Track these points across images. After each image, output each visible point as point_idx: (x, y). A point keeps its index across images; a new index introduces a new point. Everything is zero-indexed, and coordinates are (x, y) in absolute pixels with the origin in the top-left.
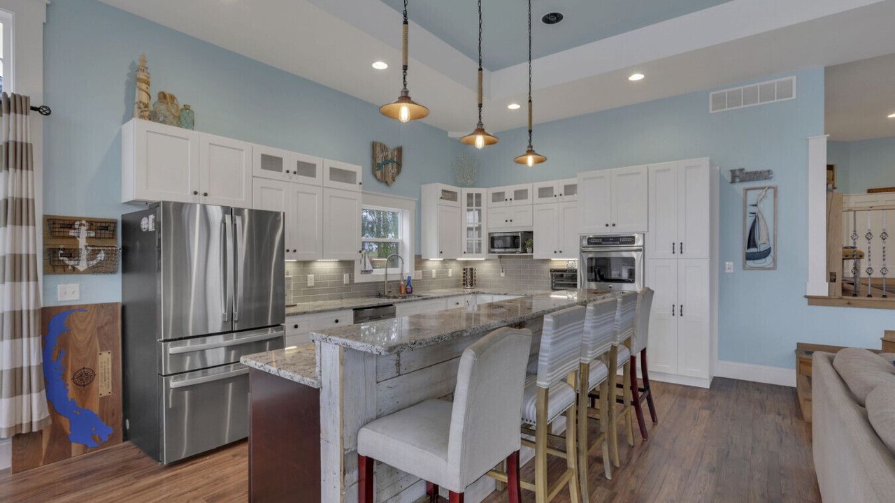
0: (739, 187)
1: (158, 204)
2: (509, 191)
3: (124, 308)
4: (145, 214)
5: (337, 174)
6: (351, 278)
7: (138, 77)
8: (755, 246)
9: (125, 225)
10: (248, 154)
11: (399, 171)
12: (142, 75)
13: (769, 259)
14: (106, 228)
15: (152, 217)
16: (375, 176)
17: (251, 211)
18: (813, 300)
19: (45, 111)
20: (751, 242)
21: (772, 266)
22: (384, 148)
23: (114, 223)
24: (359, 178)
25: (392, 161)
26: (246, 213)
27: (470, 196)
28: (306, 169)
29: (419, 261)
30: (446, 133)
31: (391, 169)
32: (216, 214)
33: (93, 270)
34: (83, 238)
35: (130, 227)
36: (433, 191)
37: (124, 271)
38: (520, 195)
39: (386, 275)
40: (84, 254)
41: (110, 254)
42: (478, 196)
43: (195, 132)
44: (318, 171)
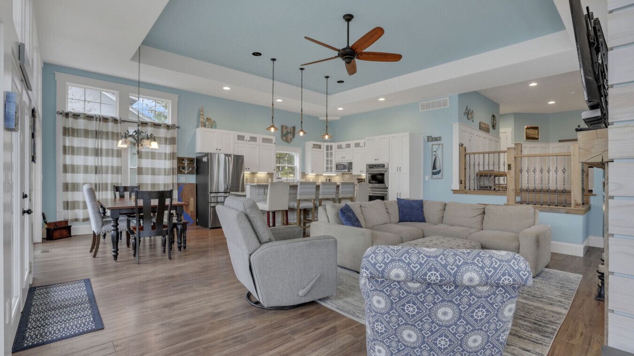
0: (430, 143)
1: (208, 154)
2: (352, 143)
3: (197, 185)
4: (204, 156)
5: (265, 140)
6: (272, 180)
7: (200, 114)
8: (435, 169)
9: (197, 159)
10: (233, 135)
11: (294, 136)
12: (201, 113)
13: (440, 174)
14: (192, 161)
15: (206, 157)
16: (283, 139)
17: (234, 155)
18: (455, 192)
19: (178, 127)
20: (434, 168)
21: (441, 177)
22: (286, 128)
23: (194, 159)
24: (274, 141)
25: (290, 132)
26: (232, 156)
27: (327, 147)
28: (253, 139)
29: (304, 174)
30: (319, 118)
31: (290, 136)
32: (222, 157)
33: (188, 173)
34: (186, 163)
35: (199, 160)
36: (309, 144)
37: (197, 174)
38: (348, 146)
39: (287, 180)
40: (186, 168)
41: (193, 168)
42: (331, 147)
43: (217, 130)
44: (258, 140)
